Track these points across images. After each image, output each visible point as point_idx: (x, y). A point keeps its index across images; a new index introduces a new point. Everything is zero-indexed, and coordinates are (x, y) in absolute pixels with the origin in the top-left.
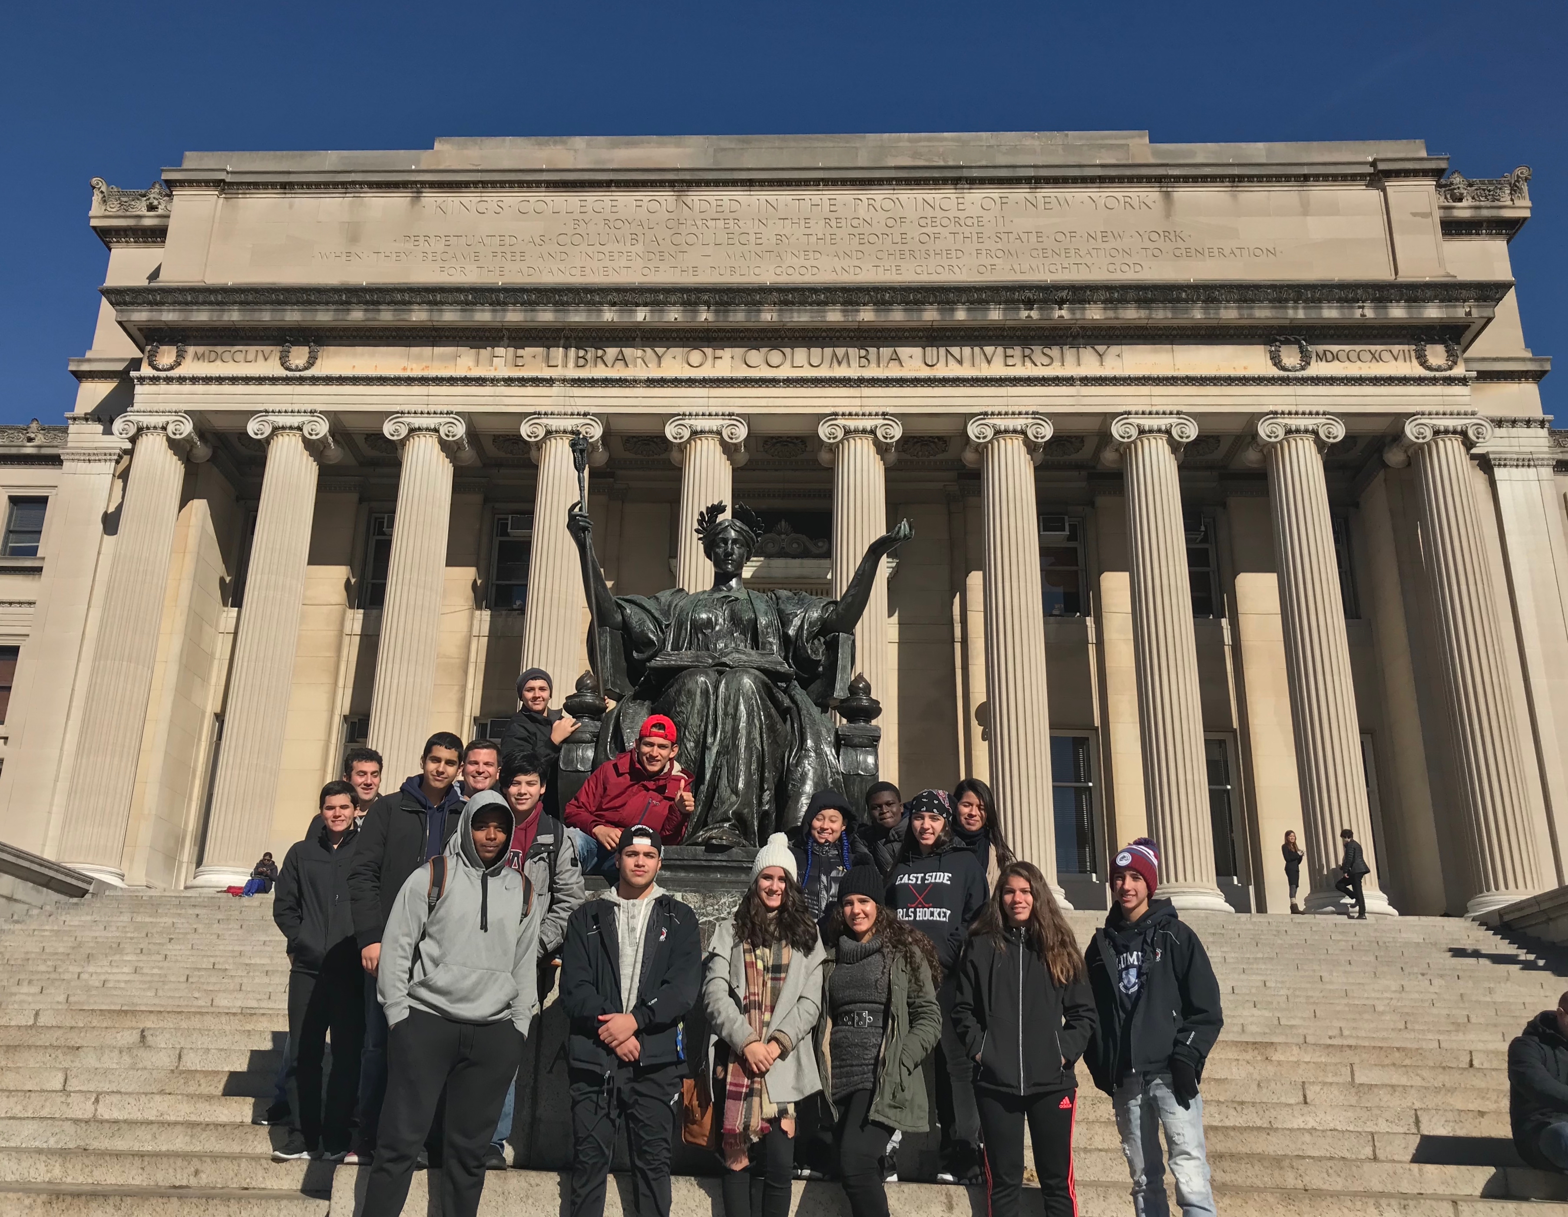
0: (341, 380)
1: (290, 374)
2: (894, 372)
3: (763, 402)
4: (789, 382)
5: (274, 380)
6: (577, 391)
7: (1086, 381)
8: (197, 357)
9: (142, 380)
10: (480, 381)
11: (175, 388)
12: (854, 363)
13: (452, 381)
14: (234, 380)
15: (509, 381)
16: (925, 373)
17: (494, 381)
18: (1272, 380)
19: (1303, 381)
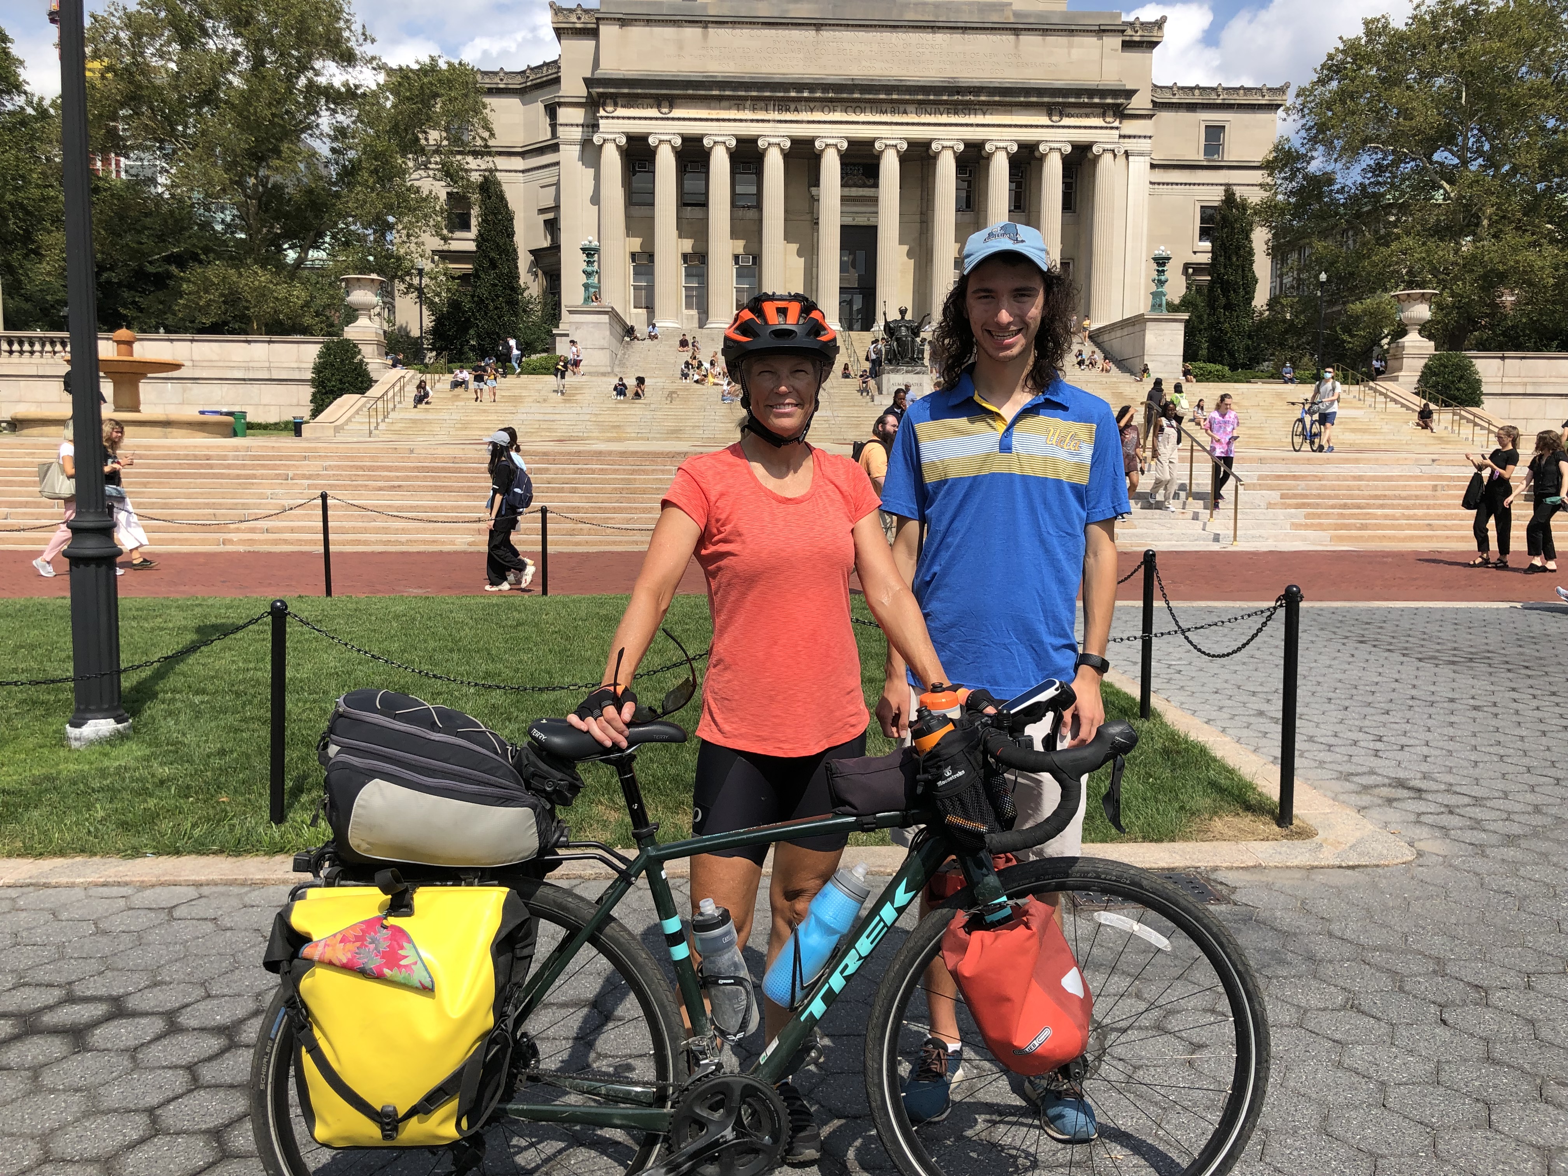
0: (684, 119)
1: (663, 116)
2: (905, 119)
3: (854, 131)
5: (656, 119)
6: (780, 125)
7: (978, 125)
8: (622, 106)
9: (602, 118)
10: (741, 120)
11: (616, 121)
13: (729, 120)
14: (640, 118)
15: (752, 121)
16: (916, 120)
17: (746, 121)
18: (1048, 127)
19: (1059, 127)
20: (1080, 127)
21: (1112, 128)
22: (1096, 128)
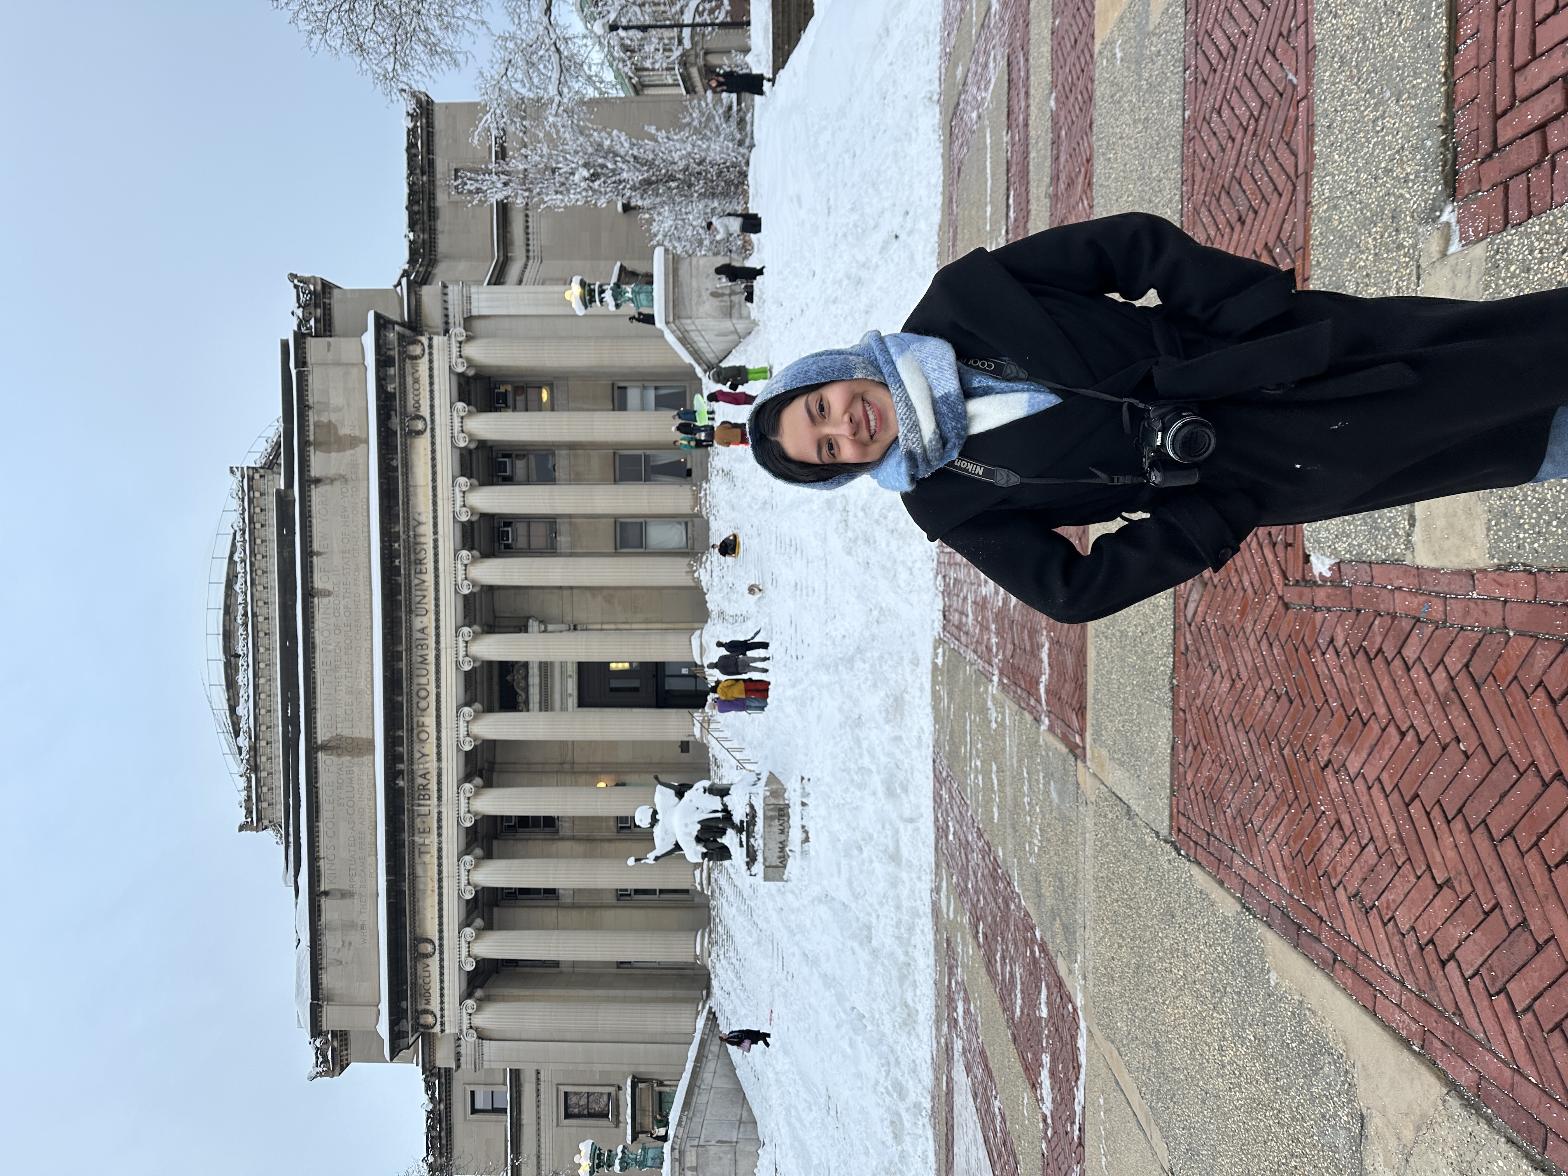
0: (441, 924)
1: (437, 952)
2: (432, 631)
3: (449, 699)
4: (438, 686)
5: (441, 960)
6: (444, 798)
7: (435, 533)
8: (428, 1002)
9: (442, 1031)
10: (440, 850)
11: (446, 1012)
12: (426, 652)
13: (440, 865)
14: (442, 981)
15: (440, 835)
16: (432, 616)
17: (440, 843)
18: (433, 436)
19: (433, 421)
20: (432, 392)
21: (430, 346)
22: (431, 369)
